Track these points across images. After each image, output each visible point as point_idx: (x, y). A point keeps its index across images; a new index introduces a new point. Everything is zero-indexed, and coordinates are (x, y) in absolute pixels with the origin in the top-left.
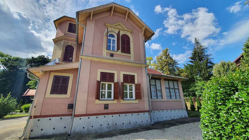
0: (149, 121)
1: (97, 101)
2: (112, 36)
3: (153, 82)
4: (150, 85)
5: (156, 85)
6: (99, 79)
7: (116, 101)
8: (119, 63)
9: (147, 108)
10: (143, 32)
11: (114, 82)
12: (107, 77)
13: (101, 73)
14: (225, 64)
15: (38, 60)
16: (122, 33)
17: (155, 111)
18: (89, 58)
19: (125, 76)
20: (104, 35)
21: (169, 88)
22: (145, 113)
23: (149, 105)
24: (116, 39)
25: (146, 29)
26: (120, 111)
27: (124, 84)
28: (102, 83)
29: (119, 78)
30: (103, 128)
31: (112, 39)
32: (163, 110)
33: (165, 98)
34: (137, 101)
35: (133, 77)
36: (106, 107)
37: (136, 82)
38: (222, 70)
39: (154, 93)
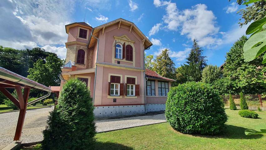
0: (144, 111)
1: (109, 97)
2: (119, 46)
3: (149, 83)
4: (147, 85)
5: (151, 85)
6: (109, 81)
7: (121, 97)
8: (124, 68)
9: (143, 102)
10: (144, 43)
11: (120, 83)
12: (115, 79)
13: (111, 76)
14: (212, 68)
15: (34, 53)
16: (127, 44)
17: (149, 105)
18: (102, 65)
19: (128, 79)
20: (113, 46)
21: (161, 88)
22: (141, 105)
23: (145, 100)
24: (122, 49)
25: (146, 40)
26: (124, 104)
27: (127, 84)
28: (111, 83)
29: (123, 80)
30: (113, 114)
31: (118, 48)
32: (155, 104)
33: (157, 95)
34: (136, 97)
35: (134, 79)
36: (115, 100)
37: (136, 83)
38: (209, 73)
39: (150, 91)
